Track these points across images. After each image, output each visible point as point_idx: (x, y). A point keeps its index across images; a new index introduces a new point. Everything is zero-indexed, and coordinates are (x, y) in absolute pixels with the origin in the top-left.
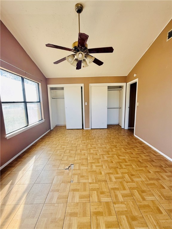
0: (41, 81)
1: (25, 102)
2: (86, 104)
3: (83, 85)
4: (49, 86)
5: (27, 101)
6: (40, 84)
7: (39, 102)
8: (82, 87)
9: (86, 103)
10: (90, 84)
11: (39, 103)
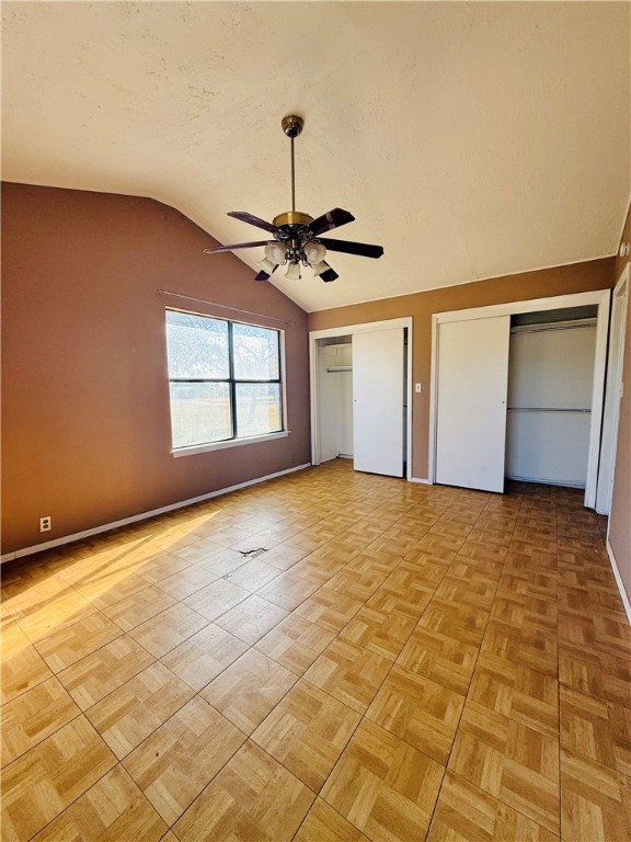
0: (286, 325)
1: (232, 382)
2: (418, 390)
3: (408, 322)
4: (315, 335)
5: (236, 378)
6: (283, 332)
7: (279, 381)
8: (406, 330)
9: (418, 385)
10: (435, 316)
11: (277, 385)
